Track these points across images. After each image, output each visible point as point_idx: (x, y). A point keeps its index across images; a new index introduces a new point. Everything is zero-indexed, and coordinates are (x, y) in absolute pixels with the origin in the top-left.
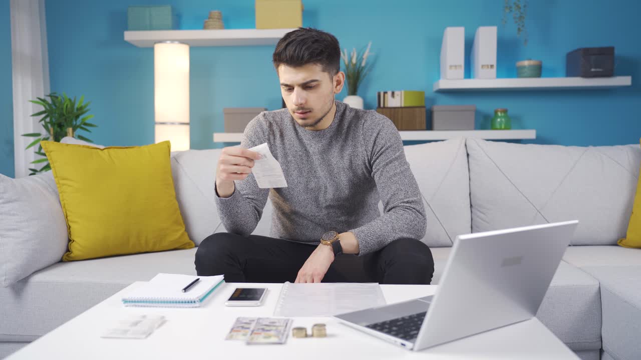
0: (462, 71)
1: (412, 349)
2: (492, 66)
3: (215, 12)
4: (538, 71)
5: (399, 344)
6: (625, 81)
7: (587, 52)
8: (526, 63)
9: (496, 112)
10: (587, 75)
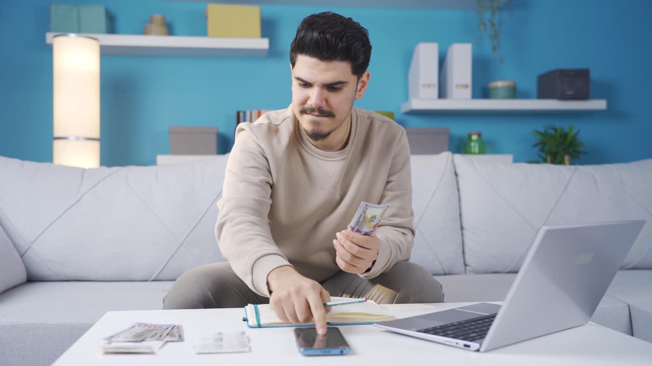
0: (435, 91)
1: (478, 350)
2: (466, 86)
3: (158, 17)
4: (514, 93)
5: (463, 346)
6: (599, 104)
7: (562, 74)
8: (500, 84)
9: (470, 136)
10: (563, 97)
